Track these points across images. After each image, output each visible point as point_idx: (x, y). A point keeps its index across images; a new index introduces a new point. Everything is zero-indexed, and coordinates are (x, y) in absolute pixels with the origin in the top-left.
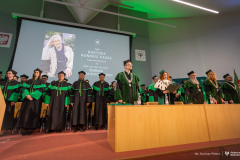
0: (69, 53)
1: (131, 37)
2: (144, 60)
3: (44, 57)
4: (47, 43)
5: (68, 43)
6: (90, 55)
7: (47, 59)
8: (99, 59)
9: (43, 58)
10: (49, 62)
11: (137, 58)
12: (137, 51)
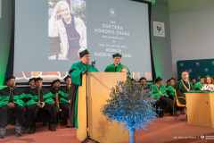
0: (81, 28)
1: (150, 4)
2: (163, 35)
3: (52, 33)
4: (53, 13)
5: (78, 13)
6: (105, 29)
7: (56, 35)
8: (116, 35)
9: (50, 35)
10: (58, 39)
11: (156, 33)
12: (155, 24)
